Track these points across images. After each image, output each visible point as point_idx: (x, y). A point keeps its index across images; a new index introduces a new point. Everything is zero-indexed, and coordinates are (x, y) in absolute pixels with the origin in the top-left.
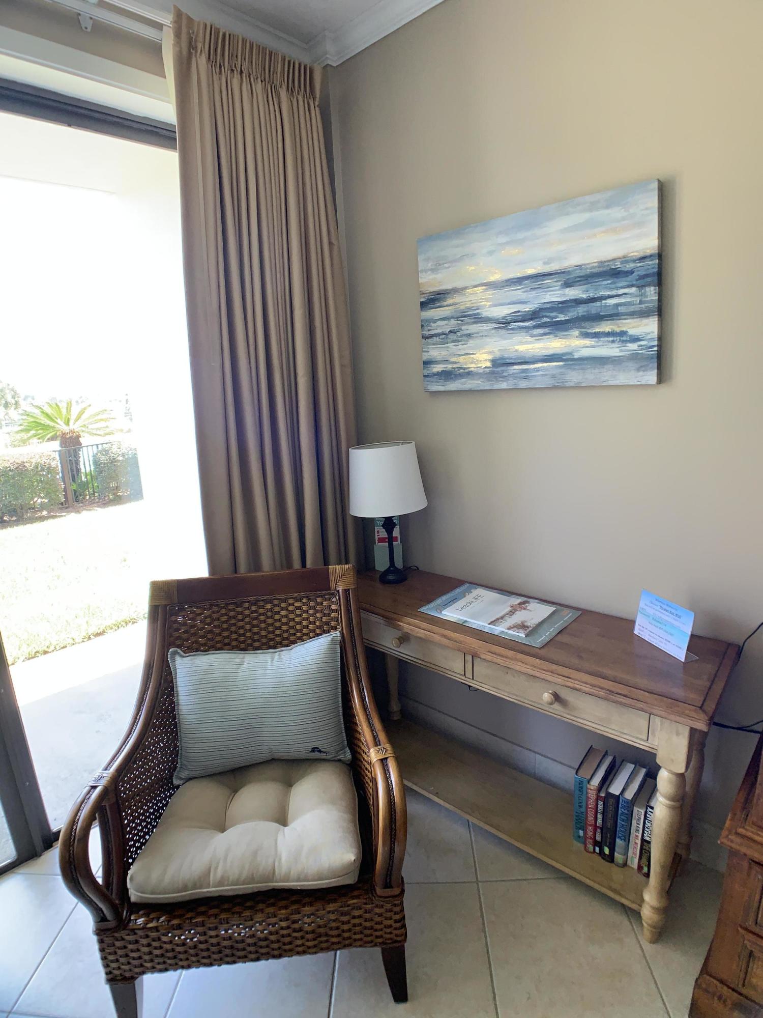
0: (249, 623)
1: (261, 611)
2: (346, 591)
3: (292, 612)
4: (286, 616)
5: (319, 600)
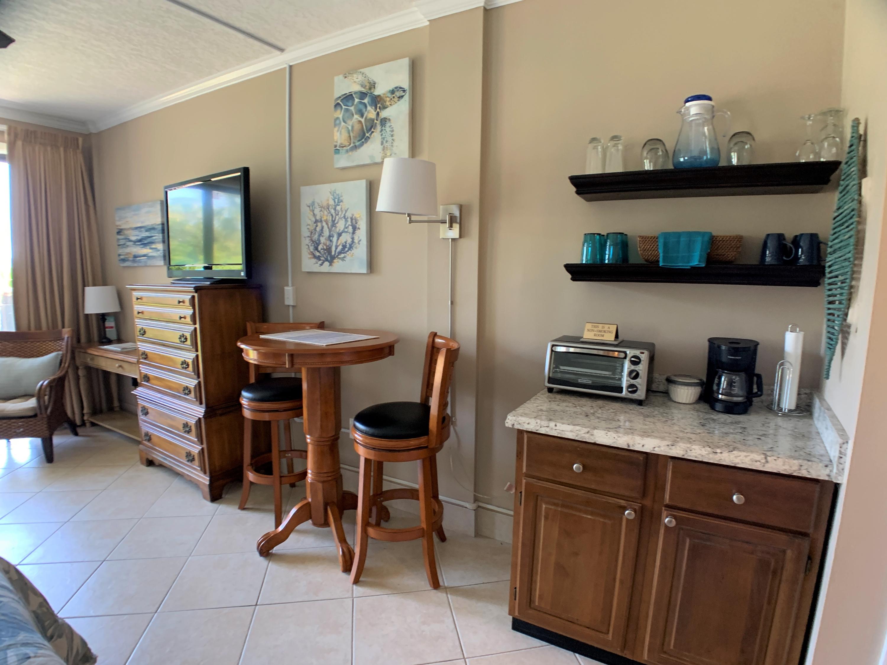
0: (30, 350)
1: (35, 345)
2: (68, 337)
3: (47, 346)
4: (45, 348)
5: (58, 341)
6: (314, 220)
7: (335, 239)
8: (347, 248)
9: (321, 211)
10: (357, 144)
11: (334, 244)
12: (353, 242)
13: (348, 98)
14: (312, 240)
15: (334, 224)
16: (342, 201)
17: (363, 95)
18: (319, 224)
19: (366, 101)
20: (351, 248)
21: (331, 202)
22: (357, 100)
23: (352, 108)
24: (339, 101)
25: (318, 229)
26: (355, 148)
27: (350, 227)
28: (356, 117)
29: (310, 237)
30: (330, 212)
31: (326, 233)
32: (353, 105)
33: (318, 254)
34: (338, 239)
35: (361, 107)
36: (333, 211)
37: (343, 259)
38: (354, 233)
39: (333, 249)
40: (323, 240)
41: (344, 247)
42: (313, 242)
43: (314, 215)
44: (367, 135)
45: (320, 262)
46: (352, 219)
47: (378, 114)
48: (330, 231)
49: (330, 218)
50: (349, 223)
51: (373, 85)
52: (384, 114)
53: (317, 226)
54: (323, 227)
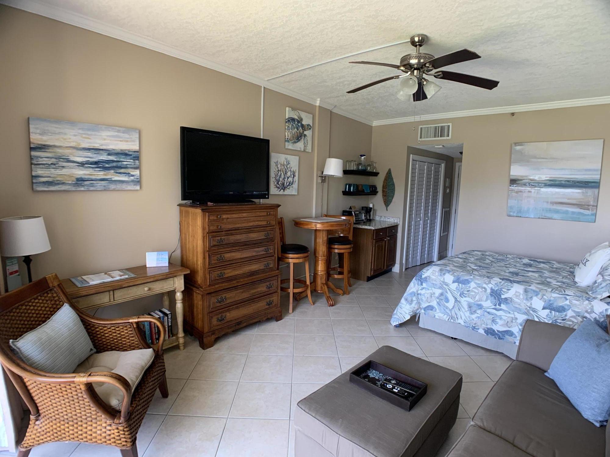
1: (21, 311)
2: (59, 285)
6: (277, 170)
7: (286, 180)
8: (291, 184)
9: (281, 166)
10: (296, 141)
11: (286, 182)
12: (293, 181)
13: (293, 120)
14: (276, 179)
15: (286, 173)
16: (290, 163)
17: (298, 122)
18: (280, 172)
19: (299, 124)
20: (292, 184)
21: (285, 163)
22: (296, 123)
23: (294, 125)
24: (290, 119)
25: (279, 174)
26: (295, 142)
27: (292, 175)
28: (296, 129)
29: (275, 178)
30: (285, 167)
31: (283, 176)
32: (295, 124)
33: (278, 186)
34: (287, 180)
35: (298, 126)
36: (286, 167)
37: (289, 189)
38: (293, 178)
39: (285, 184)
40: (281, 179)
41: (290, 183)
42: (277, 180)
43: (278, 168)
44: (300, 139)
45: (279, 190)
46: (293, 172)
47: (303, 132)
48: (284, 176)
49: (284, 170)
50: (292, 173)
51: (302, 120)
52: (305, 133)
53: (278, 173)
54: (281, 174)
